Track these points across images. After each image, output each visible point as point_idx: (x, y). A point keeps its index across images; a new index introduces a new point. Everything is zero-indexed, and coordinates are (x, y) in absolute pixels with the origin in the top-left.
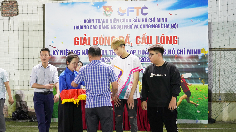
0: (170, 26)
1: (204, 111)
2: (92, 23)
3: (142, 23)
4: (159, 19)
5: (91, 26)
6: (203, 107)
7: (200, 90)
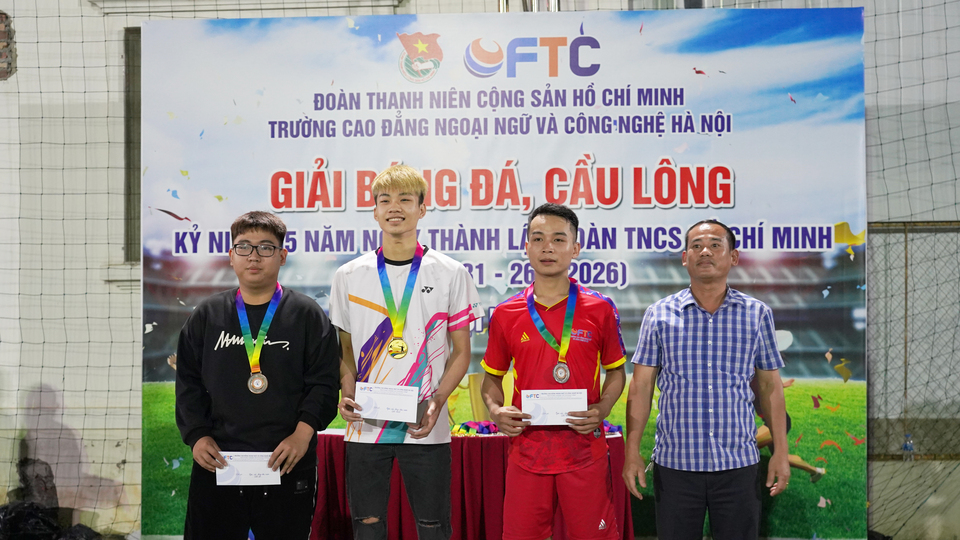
0: (697, 125)
1: (850, 501)
2: (349, 110)
3: (573, 110)
4: (649, 91)
5: (345, 122)
6: (844, 484)
7: (830, 405)
